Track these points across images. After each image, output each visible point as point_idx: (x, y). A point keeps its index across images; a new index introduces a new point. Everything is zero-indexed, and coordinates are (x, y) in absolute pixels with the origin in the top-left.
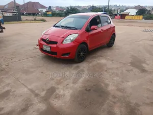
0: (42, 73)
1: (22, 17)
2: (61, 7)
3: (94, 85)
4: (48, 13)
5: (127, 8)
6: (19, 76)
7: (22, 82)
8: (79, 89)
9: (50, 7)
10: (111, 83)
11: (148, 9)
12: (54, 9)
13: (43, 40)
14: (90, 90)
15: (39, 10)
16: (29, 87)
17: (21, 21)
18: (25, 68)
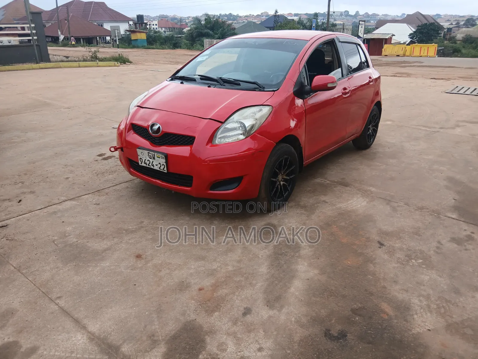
0: (139, 257)
1: (52, 50)
2: (174, 19)
3: (354, 311)
4: (133, 37)
5: (381, 23)
6: (47, 275)
7: (62, 303)
8: (299, 334)
9: (140, 18)
10: (415, 301)
11: (446, 25)
12: (154, 25)
13: (135, 128)
14: (343, 335)
15: (107, 26)
16: (94, 327)
17: (49, 61)
18: (72, 239)
